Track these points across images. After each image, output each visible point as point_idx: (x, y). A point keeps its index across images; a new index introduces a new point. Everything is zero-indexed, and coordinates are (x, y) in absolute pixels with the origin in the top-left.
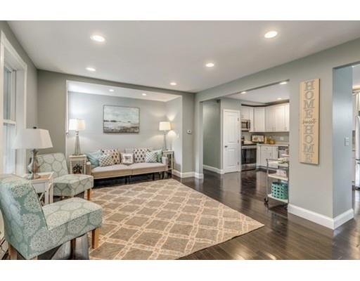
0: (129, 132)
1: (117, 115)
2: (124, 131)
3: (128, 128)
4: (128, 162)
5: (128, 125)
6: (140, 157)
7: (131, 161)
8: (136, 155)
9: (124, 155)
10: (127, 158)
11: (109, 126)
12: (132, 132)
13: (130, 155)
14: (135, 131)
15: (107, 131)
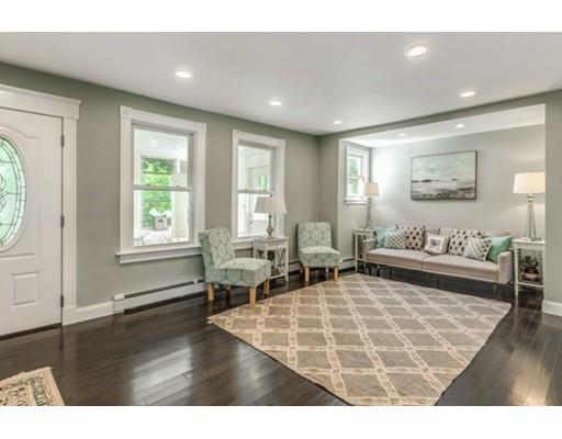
0: (454, 199)
1: (433, 171)
2: (445, 196)
3: (452, 192)
4: (434, 250)
5: (453, 186)
6: (457, 244)
7: (440, 248)
8: (452, 241)
9: (430, 237)
10: (434, 243)
11: (420, 190)
12: (460, 199)
13: (441, 239)
14: (467, 196)
15: (417, 198)
